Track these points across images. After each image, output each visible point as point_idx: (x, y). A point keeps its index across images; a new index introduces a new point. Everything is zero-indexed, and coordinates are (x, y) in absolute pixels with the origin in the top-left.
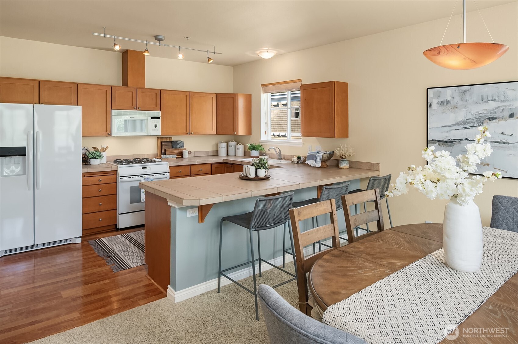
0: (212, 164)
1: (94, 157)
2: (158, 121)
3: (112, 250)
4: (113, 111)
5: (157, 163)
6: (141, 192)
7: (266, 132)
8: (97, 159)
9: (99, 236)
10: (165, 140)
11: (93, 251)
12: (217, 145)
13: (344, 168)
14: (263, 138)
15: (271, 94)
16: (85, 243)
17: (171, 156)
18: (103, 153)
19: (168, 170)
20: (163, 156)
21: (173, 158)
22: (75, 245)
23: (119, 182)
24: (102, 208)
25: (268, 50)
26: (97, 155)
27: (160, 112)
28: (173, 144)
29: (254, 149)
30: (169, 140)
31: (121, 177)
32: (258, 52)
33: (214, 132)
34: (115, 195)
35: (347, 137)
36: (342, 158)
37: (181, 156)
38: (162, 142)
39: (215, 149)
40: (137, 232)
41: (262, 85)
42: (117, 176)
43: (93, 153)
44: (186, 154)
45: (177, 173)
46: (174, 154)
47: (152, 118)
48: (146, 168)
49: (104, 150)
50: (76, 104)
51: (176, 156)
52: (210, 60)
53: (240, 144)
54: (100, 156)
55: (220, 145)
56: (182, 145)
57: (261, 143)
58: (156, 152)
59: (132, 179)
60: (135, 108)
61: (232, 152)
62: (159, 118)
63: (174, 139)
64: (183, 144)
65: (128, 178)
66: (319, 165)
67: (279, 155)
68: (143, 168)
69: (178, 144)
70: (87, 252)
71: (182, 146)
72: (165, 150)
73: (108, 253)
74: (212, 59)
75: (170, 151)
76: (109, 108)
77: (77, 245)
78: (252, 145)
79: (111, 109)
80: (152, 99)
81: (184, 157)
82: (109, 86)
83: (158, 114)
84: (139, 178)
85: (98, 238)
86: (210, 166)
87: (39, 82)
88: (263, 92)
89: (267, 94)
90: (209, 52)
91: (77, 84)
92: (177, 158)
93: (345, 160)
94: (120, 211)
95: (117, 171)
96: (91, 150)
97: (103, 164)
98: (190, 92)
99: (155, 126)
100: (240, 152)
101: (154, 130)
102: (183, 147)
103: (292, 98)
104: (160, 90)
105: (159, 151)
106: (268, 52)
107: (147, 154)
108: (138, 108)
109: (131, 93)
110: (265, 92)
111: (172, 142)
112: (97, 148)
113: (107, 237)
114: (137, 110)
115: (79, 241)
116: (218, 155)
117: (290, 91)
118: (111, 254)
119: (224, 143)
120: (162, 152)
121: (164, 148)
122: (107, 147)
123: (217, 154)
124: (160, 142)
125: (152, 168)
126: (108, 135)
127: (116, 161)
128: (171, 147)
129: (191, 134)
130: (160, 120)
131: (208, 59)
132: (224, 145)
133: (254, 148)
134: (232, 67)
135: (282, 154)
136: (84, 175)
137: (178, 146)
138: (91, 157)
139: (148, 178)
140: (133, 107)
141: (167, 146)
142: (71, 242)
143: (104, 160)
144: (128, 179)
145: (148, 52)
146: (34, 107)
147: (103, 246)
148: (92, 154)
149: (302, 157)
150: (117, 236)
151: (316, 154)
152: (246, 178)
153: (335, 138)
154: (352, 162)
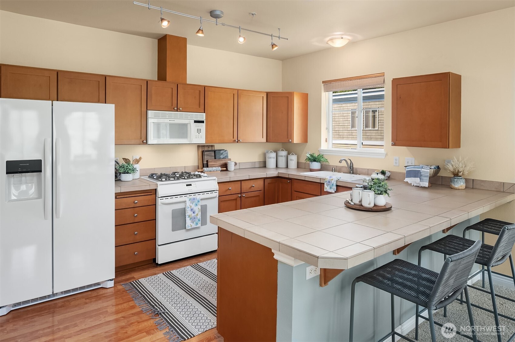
0: (264, 179)
1: (125, 171)
2: (202, 125)
3: (158, 301)
4: (150, 112)
5: (203, 178)
6: (185, 216)
7: (326, 139)
8: (130, 173)
9: (135, 275)
10: (206, 149)
11: (132, 302)
12: (265, 155)
13: (460, 188)
14: (324, 146)
15: (333, 93)
16: (120, 287)
17: (214, 168)
18: (136, 166)
19: (216, 187)
20: (205, 169)
21: (217, 171)
22: (105, 290)
23: (159, 204)
24: (138, 238)
25: (342, 35)
26: (130, 169)
27: (205, 114)
28: (216, 153)
29: (315, 161)
30: (212, 148)
31: (161, 197)
32: (327, 39)
33: (264, 140)
34: (153, 220)
35: (459, 147)
36: (456, 175)
37: (225, 169)
38: (203, 151)
39: (262, 160)
40: (182, 269)
41: (323, 82)
42: (156, 196)
43: (124, 166)
44: (231, 167)
45: (227, 190)
46: (218, 166)
47: (195, 122)
48: (191, 185)
49: (137, 161)
50: (105, 103)
51: (220, 169)
52: (274, 46)
53: (293, 154)
54: (134, 170)
55: (267, 155)
56: (226, 155)
57: (321, 153)
58: (196, 164)
59: (174, 200)
60: (175, 109)
61: (282, 163)
62: (203, 122)
63: (217, 147)
64: (227, 153)
65: (169, 198)
66: (426, 184)
67: (351, 168)
68: (187, 185)
69: (222, 154)
70: (125, 305)
71: (226, 157)
72: (207, 161)
73: (153, 306)
74: (276, 46)
75: (213, 162)
76: (144, 109)
77: (108, 290)
78: (311, 155)
79: (146, 110)
80: (195, 97)
81: (229, 169)
82: (145, 80)
83: (202, 116)
84: (183, 198)
85: (133, 278)
86: (263, 181)
87: (58, 72)
88: (324, 90)
89: (329, 94)
90: (273, 36)
91: (105, 77)
92: (222, 171)
93: (461, 178)
94: (160, 241)
95: (156, 189)
96: (122, 162)
97: (136, 179)
98: (238, 90)
99: (198, 131)
100: (293, 164)
101: (197, 137)
102: (228, 157)
103: (365, 98)
104: (205, 87)
105: (200, 163)
106: (342, 38)
107: (187, 166)
108: (179, 109)
109: (170, 90)
110: (327, 90)
111: (215, 151)
112: (128, 160)
113: (146, 277)
114: (177, 111)
115: (111, 284)
116: (266, 167)
117: (361, 88)
118: (159, 310)
119: (272, 152)
120: (203, 164)
121: (206, 159)
122: (140, 158)
123: (264, 165)
124: (201, 151)
125: (198, 185)
126: (142, 143)
127: (151, 176)
128: (214, 157)
129: (239, 142)
130: (204, 125)
131: (272, 45)
132: (273, 155)
133: (314, 159)
134: (281, 61)
135: (354, 166)
136: (118, 196)
137: (222, 156)
138: (122, 171)
139: (194, 199)
140: (173, 107)
141: (209, 156)
142: (101, 286)
143: (137, 175)
144: (169, 200)
145: (203, 33)
146: (52, 105)
147: (144, 294)
148: (123, 168)
149: (387, 172)
150: (158, 275)
151: (420, 170)
152: (362, 208)
153: (449, 148)
154: (467, 180)
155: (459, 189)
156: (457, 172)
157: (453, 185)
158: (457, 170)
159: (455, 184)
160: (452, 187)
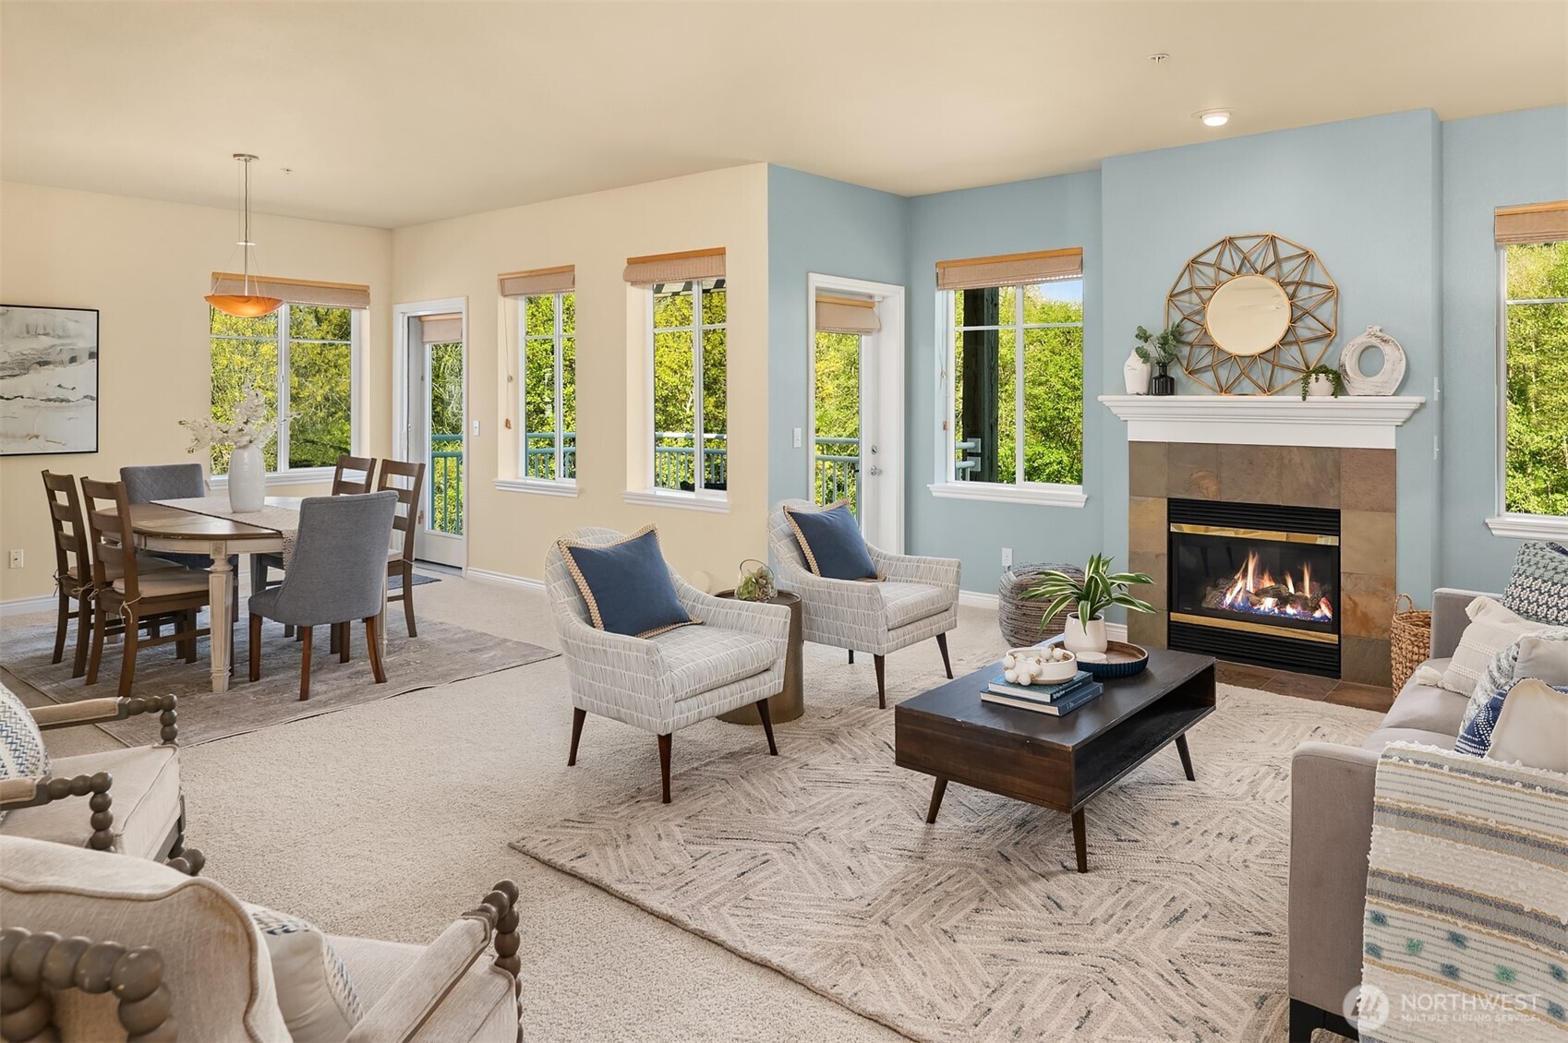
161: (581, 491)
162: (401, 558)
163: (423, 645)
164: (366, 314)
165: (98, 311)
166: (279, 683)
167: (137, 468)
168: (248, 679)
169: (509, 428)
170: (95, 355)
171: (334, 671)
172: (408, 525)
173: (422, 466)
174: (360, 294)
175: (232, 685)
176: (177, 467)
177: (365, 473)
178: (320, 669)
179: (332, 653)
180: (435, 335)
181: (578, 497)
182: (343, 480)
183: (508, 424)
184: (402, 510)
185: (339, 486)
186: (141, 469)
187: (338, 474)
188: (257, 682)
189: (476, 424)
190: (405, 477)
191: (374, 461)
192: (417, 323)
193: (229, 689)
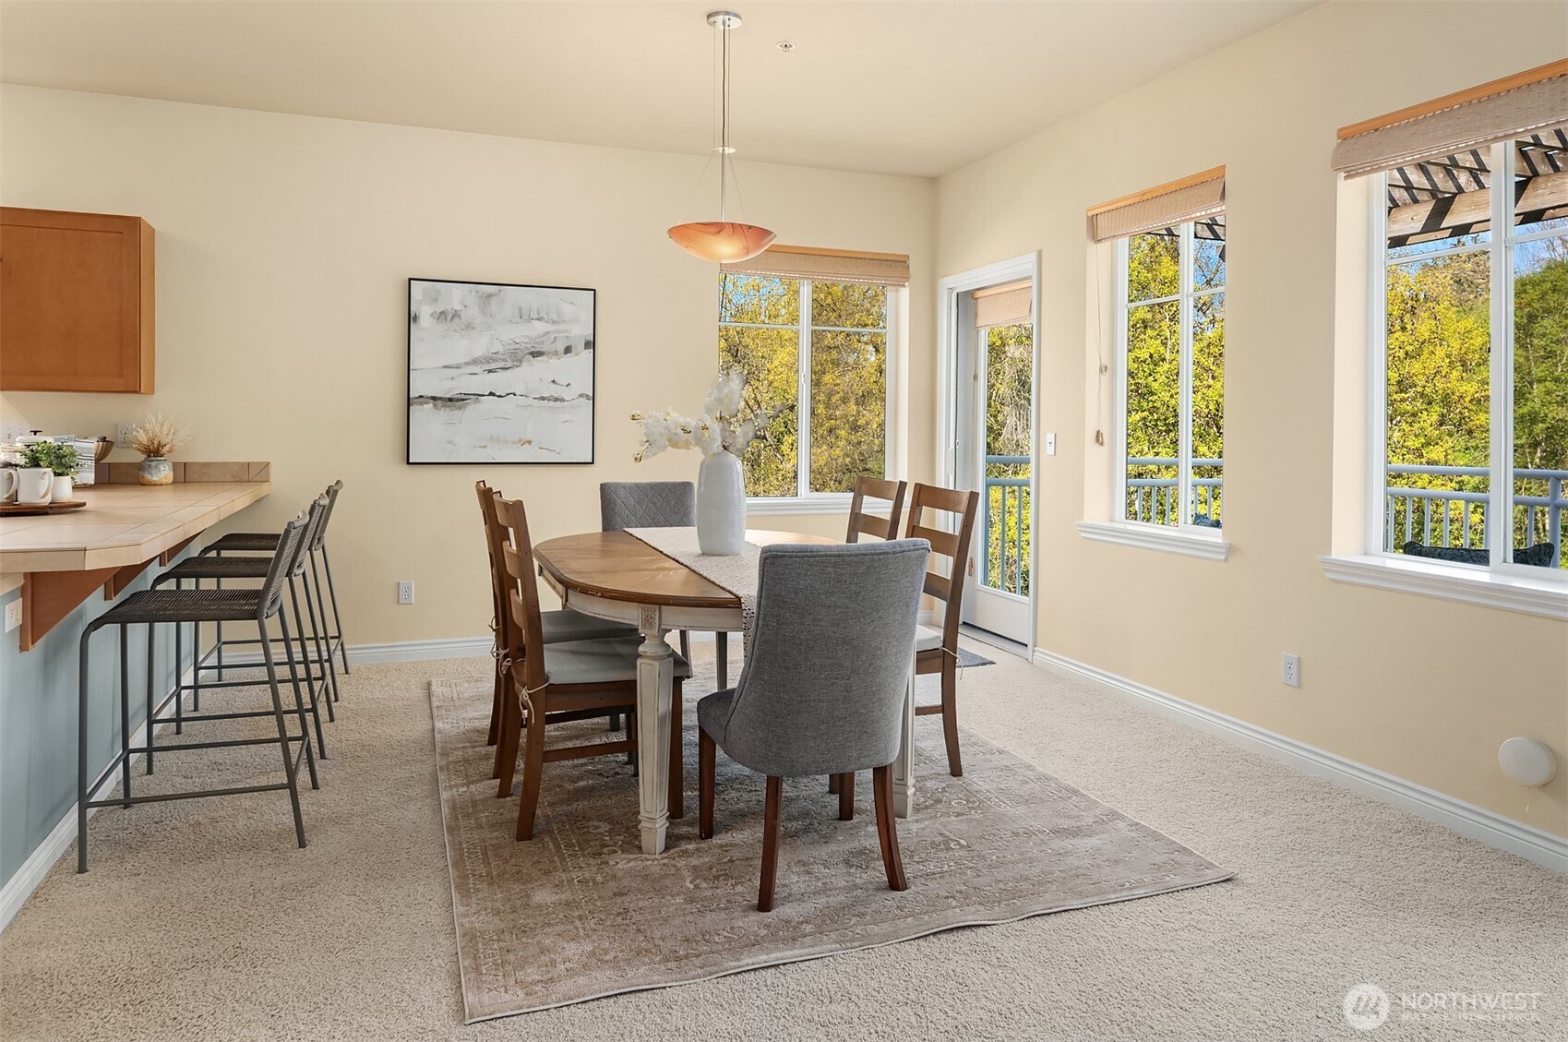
35: (153, 391)
66: (89, 477)
153: (139, 391)
154: (175, 466)
155: (161, 485)
156: (155, 446)
157: (148, 477)
158: (156, 442)
159: (153, 472)
160: (145, 482)
161: (1231, 550)
162: (939, 645)
163: (971, 798)
164: (905, 293)
165: (594, 290)
166: (736, 854)
167: (618, 484)
168: (696, 831)
169: (1102, 444)
170: (591, 345)
171: (826, 839)
172: (952, 592)
173: (973, 497)
174: (896, 266)
175: (672, 840)
176: (666, 484)
177: (891, 503)
178: (806, 831)
179: (831, 792)
180: (993, 318)
181: (1226, 560)
182: (863, 512)
183: (1098, 437)
184: (942, 565)
185: (859, 522)
186: (623, 486)
187: (856, 504)
188: (704, 845)
189: (1050, 437)
190: (951, 513)
191: (903, 485)
192: (967, 301)
193: (667, 849)
